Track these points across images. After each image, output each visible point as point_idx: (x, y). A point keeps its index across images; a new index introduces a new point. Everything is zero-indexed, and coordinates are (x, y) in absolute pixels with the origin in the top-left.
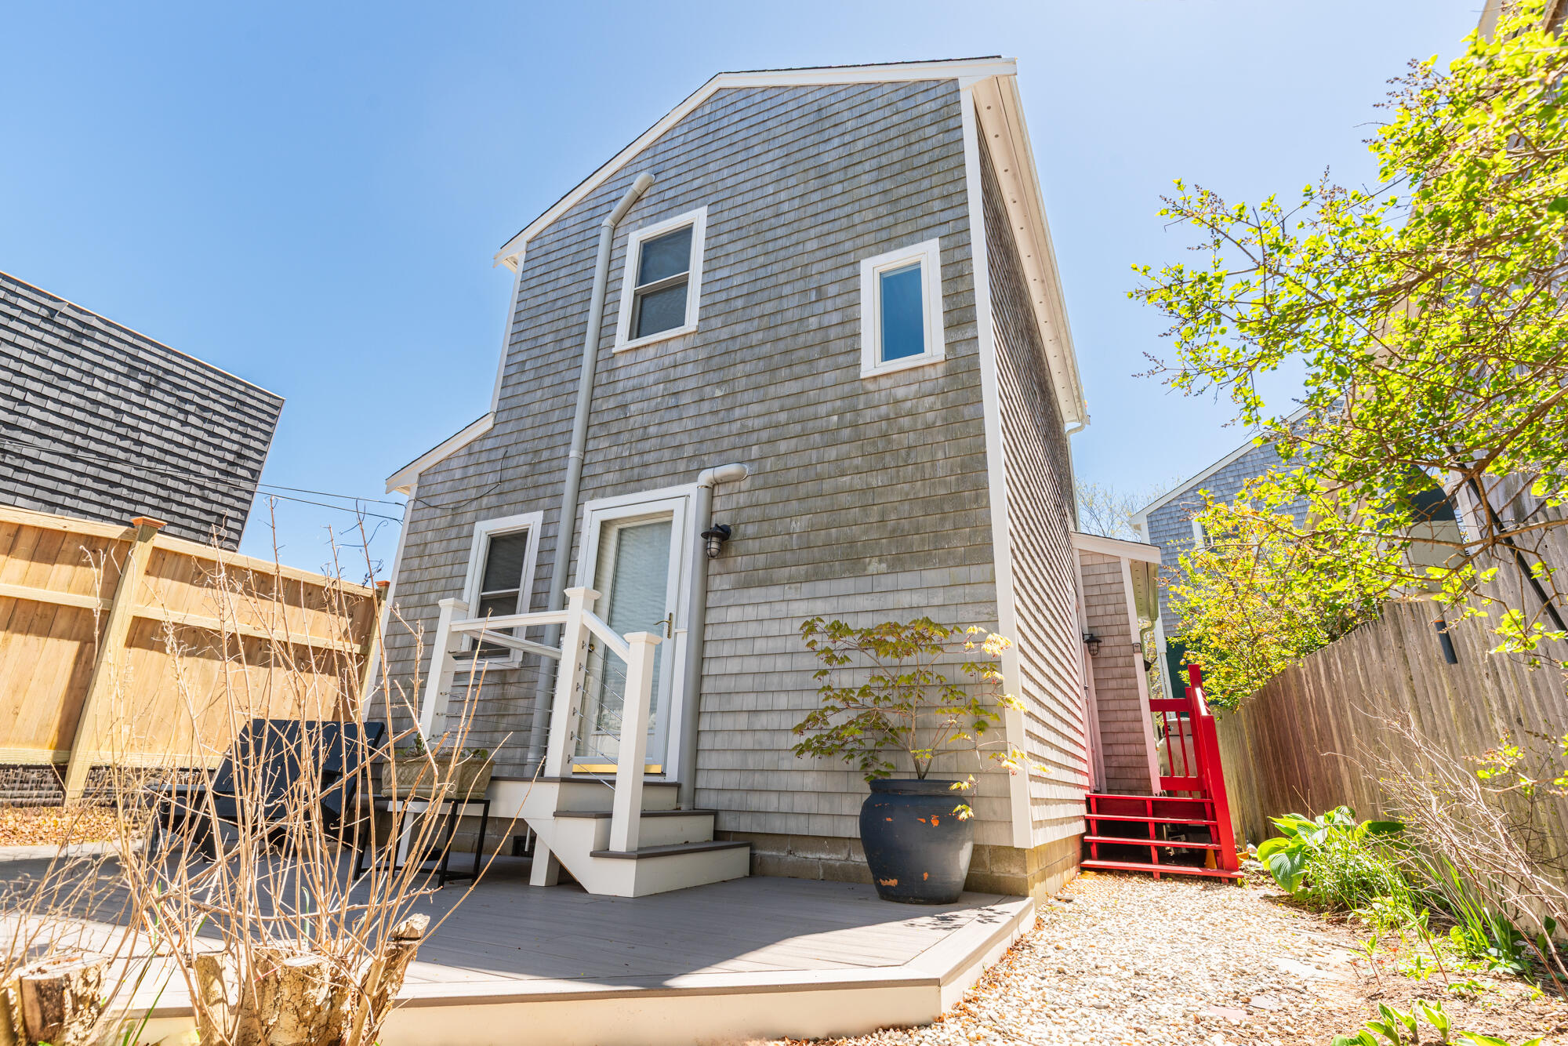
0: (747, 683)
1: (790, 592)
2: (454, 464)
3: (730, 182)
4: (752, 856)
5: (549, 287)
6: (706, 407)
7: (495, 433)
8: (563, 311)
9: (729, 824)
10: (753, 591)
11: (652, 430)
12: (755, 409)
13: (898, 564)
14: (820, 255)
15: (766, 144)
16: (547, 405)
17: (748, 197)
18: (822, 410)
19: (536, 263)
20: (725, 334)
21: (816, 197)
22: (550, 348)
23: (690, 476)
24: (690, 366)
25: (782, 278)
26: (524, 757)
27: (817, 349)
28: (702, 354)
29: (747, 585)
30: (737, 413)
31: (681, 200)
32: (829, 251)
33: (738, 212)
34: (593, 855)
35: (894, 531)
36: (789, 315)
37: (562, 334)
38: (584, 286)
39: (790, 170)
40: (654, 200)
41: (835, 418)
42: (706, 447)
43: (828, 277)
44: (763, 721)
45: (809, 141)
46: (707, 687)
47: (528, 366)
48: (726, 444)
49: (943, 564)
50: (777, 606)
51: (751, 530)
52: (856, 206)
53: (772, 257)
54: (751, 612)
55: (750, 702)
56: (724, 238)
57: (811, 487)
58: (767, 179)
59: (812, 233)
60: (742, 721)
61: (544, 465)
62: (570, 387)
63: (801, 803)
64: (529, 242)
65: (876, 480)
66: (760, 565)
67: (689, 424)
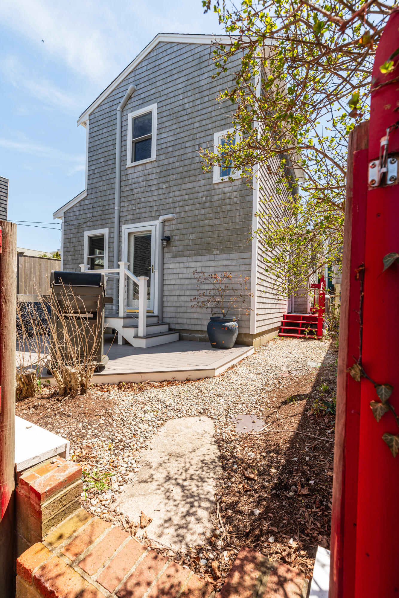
0: (177, 287)
1: (190, 259)
2: (75, 209)
3: (166, 92)
4: (179, 335)
5: (100, 137)
6: (161, 191)
7: (88, 198)
8: (106, 148)
9: (173, 327)
10: (178, 259)
11: (143, 200)
12: (177, 193)
13: (223, 251)
14: (200, 129)
15: (179, 74)
16: (105, 188)
17: (173, 100)
18: (200, 195)
19: (93, 125)
20: (166, 162)
21: (198, 102)
22: (103, 164)
23: (156, 218)
24: (154, 175)
25: (186, 139)
26: (112, 307)
27: (198, 170)
28: (158, 170)
29: (175, 256)
30: (171, 195)
31: (147, 99)
32: (203, 128)
33: (169, 107)
34: (134, 337)
35: (222, 240)
36: (189, 156)
37: (107, 158)
38: (113, 137)
39: (189, 88)
40: (136, 98)
41: (204, 198)
42: (161, 207)
43: (203, 140)
44: (182, 298)
45: (195, 74)
46: (165, 288)
47: (96, 171)
48: (168, 206)
49: (236, 252)
50: (186, 264)
51: (177, 238)
52: (213, 108)
53: (182, 129)
54: (177, 265)
55: (178, 293)
56: (164, 119)
57: (196, 224)
58: (180, 92)
59: (197, 119)
60: (176, 298)
61: (107, 211)
62: (112, 181)
63: (193, 322)
64: (90, 115)
65: (217, 222)
66: (180, 250)
67: (155, 198)
